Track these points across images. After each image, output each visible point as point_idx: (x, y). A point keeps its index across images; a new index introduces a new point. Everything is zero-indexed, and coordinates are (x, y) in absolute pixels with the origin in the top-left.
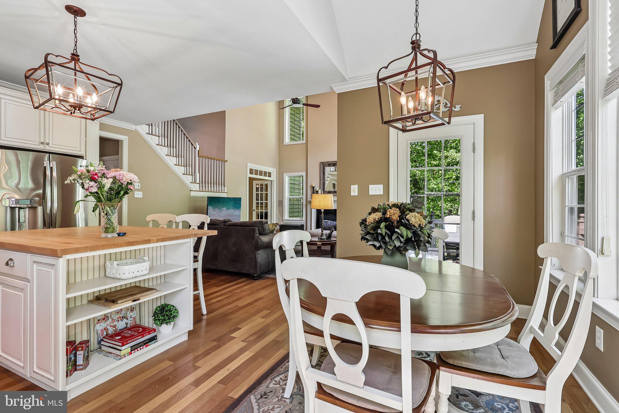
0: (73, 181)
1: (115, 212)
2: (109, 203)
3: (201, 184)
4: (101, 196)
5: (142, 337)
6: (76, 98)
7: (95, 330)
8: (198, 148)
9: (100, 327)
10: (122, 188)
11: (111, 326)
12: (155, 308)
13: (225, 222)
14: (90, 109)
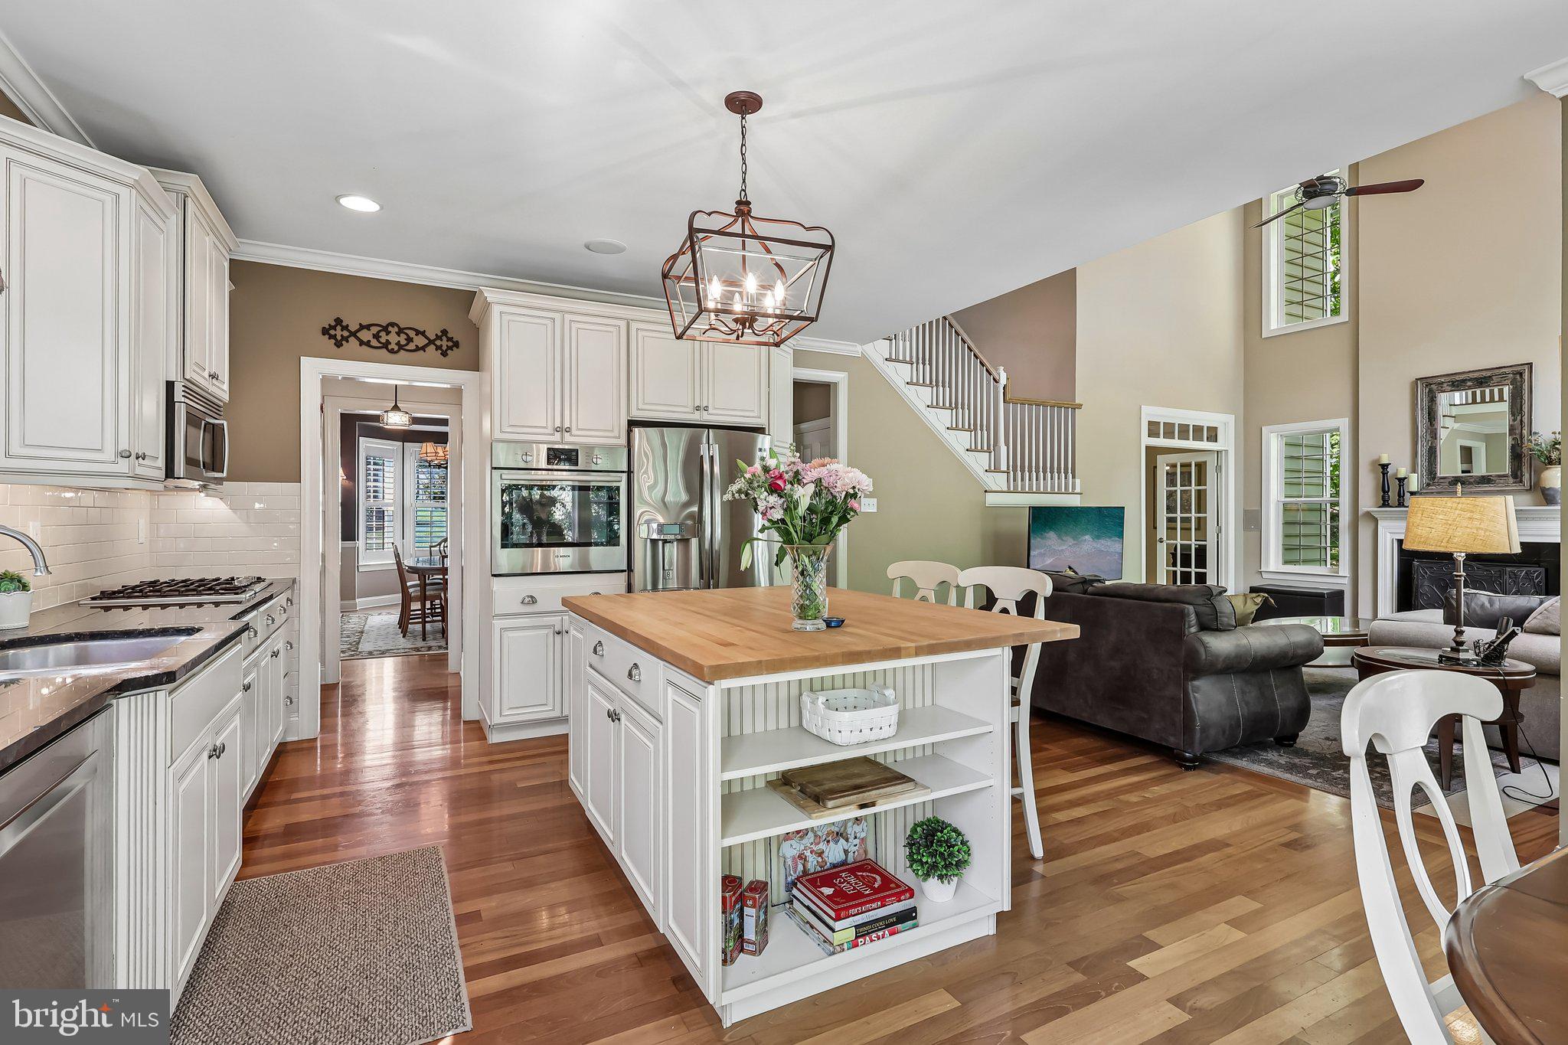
0: (737, 495)
1: (820, 568)
2: (807, 545)
3: (1012, 473)
4: (792, 530)
5: (883, 906)
6: (745, 301)
7: (781, 854)
8: (1003, 381)
9: (790, 850)
10: (835, 506)
11: (814, 851)
12: (910, 826)
13: (1085, 582)
14: (771, 321)
